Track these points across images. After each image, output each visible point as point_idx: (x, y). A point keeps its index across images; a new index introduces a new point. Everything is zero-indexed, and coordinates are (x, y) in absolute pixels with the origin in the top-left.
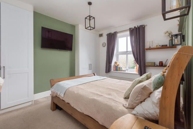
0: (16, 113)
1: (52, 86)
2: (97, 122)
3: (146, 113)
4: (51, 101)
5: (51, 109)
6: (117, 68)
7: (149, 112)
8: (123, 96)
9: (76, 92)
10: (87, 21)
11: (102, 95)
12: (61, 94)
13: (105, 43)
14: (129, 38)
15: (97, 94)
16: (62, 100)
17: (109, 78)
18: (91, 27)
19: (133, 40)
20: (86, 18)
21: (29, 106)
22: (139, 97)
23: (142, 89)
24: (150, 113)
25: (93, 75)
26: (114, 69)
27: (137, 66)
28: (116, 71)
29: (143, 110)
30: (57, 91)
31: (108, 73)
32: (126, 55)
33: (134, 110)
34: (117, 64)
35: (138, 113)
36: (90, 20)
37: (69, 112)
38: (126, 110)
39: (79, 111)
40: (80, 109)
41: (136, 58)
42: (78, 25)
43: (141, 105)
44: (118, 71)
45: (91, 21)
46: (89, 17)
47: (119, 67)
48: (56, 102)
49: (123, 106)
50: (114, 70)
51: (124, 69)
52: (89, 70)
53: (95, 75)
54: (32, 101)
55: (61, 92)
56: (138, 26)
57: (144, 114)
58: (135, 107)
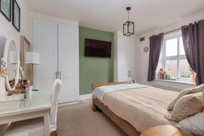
0: (67, 108)
1: (93, 90)
2: (135, 128)
3: (194, 129)
4: (92, 103)
5: (92, 110)
6: (163, 76)
7: (199, 129)
8: (167, 107)
9: (113, 97)
10: (126, 27)
11: (141, 103)
12: (101, 97)
13: (148, 48)
14: (181, 39)
15: (135, 102)
16: (102, 103)
17: (152, 87)
18: (129, 33)
19: (188, 41)
20: (124, 25)
21: (76, 104)
22: (186, 109)
23: (190, 100)
24: (201, 130)
25: (133, 82)
26: (160, 78)
27: (193, 74)
28: (162, 80)
29: (191, 125)
30: (97, 95)
31: (151, 81)
32: (176, 61)
33: (178, 123)
34: (164, 71)
35: (183, 127)
36: (128, 25)
37: (108, 115)
38: (168, 122)
39: (116, 115)
40: (118, 113)
41: (192, 64)
42: (117, 31)
43: (188, 120)
44: (165, 80)
45: (129, 27)
46: (127, 23)
47: (166, 75)
48: (96, 104)
49: (165, 117)
50: (158, 79)
51: (173, 78)
52: (128, 77)
53: (134, 83)
54: (78, 101)
55: (100, 96)
56: (195, 22)
57: (191, 130)
58: (181, 121)
